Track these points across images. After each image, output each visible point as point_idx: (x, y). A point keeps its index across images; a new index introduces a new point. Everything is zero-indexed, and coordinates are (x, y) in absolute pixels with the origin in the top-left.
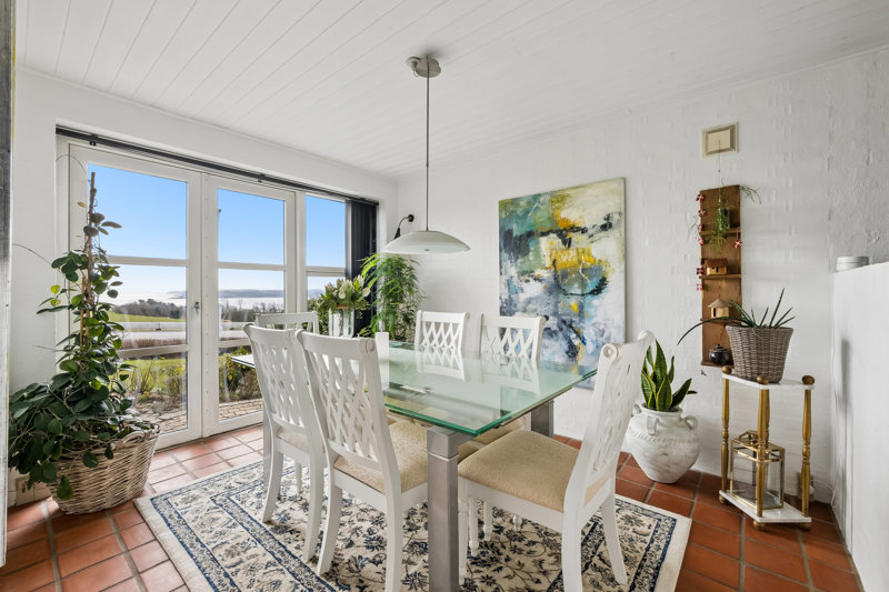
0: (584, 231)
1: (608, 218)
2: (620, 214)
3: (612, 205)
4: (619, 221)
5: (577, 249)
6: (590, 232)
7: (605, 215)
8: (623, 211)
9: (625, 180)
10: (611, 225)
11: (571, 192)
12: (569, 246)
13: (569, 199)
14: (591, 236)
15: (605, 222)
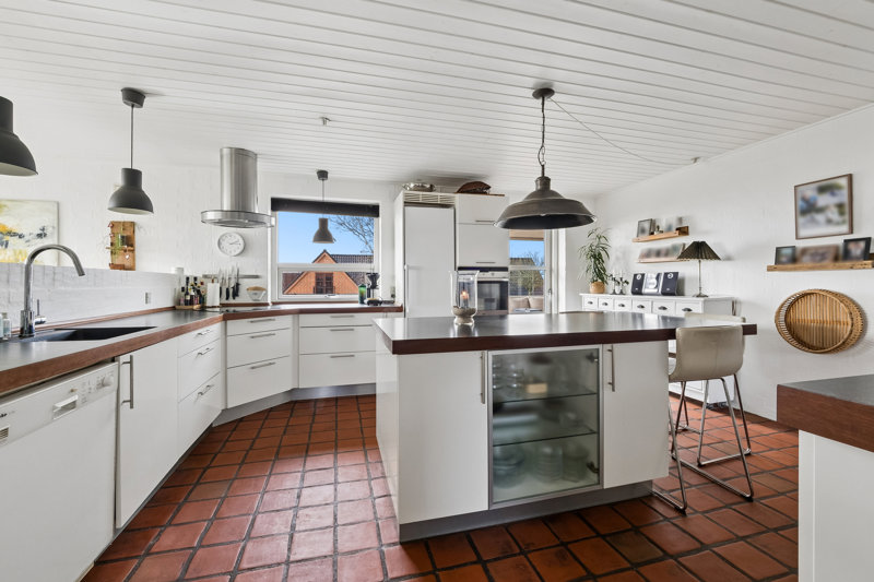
0: (21, 236)
1: (43, 229)
2: (53, 227)
3: (48, 220)
4: (52, 234)
5: (15, 251)
6: (27, 238)
7: (41, 226)
8: (56, 225)
9: (58, 204)
10: (45, 235)
11: (8, 203)
12: (6, 246)
13: (6, 209)
14: (27, 241)
15: (40, 232)
